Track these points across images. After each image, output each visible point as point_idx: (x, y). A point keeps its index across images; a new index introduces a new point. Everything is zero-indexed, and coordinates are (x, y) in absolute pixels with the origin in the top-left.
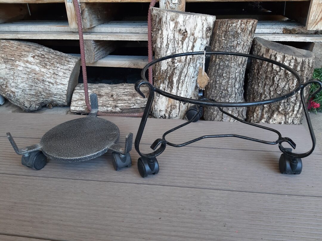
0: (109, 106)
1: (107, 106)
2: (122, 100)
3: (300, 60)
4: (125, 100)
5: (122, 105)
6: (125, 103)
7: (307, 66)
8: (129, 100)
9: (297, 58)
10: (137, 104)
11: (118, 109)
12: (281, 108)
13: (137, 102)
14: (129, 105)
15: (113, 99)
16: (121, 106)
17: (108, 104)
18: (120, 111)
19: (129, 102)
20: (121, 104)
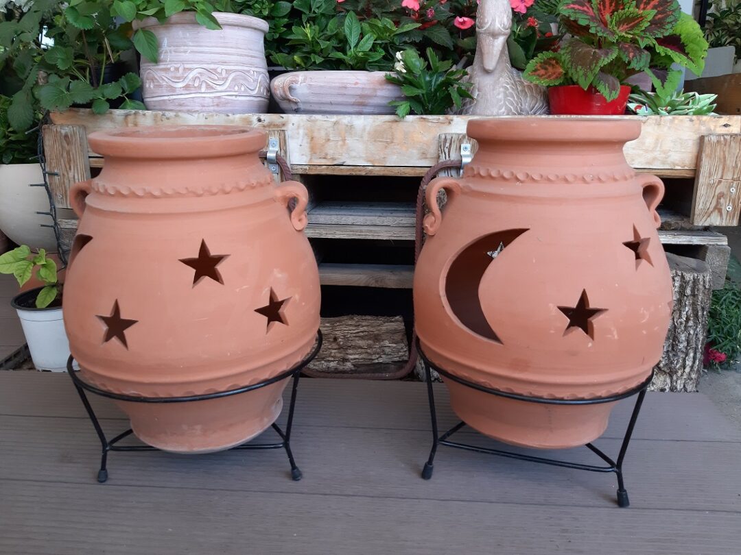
0: (330, 359)
1: (328, 359)
2: (354, 347)
3: (689, 277)
4: (362, 348)
5: (357, 356)
6: (361, 354)
7: (701, 287)
8: (370, 347)
9: (684, 274)
10: (385, 354)
11: (349, 365)
12: (663, 362)
13: (383, 351)
14: (370, 357)
15: (339, 345)
16: (355, 359)
17: (330, 356)
18: (353, 369)
19: (369, 351)
20: (353, 356)
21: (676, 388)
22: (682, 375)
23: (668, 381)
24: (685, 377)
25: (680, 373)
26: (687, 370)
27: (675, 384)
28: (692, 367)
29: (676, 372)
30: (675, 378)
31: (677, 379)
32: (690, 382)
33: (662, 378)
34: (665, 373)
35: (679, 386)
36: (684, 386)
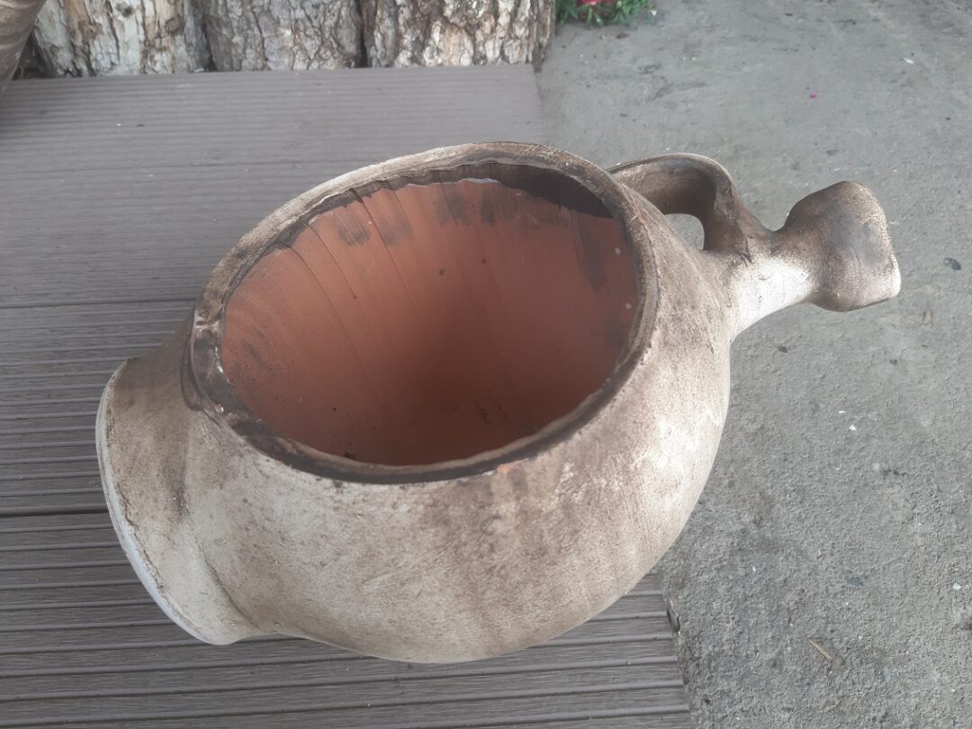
12: (451, 7)
21: (484, 57)
22: (493, 30)
23: (468, 44)
24: (501, 33)
25: (487, 26)
26: (504, 20)
27: (481, 49)
28: (514, 15)
29: (479, 26)
30: (479, 36)
31: (486, 40)
32: (515, 45)
33: (454, 39)
34: (459, 28)
35: (491, 51)
36: (502, 53)
